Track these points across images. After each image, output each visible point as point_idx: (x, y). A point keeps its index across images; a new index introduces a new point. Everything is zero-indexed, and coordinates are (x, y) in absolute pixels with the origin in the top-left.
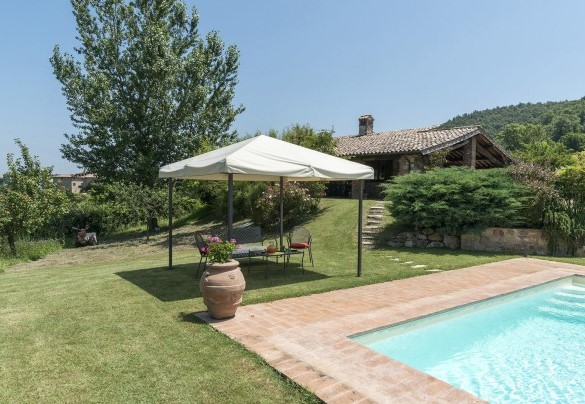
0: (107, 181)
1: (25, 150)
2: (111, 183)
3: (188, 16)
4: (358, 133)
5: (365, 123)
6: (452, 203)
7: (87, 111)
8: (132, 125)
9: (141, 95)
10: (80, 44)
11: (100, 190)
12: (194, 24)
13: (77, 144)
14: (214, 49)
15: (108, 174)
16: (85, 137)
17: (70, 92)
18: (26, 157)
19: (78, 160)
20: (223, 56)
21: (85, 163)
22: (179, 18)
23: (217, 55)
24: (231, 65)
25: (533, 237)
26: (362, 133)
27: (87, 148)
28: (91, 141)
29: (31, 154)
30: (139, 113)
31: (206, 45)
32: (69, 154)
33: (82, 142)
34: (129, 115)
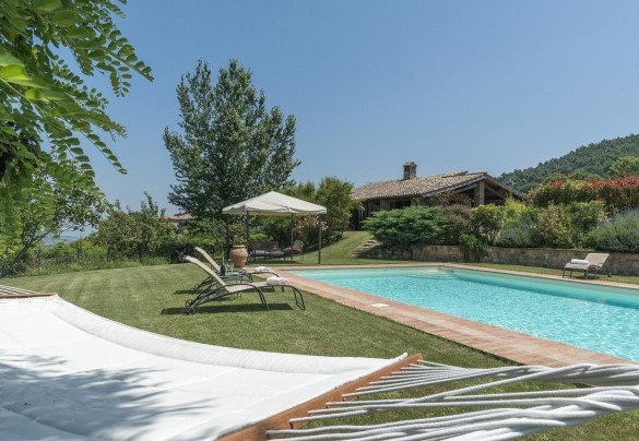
0: (198, 219)
1: (150, 198)
2: (201, 220)
3: (257, 97)
4: (402, 178)
5: (410, 170)
6: (401, 229)
7: (186, 169)
8: (217, 178)
9: (224, 155)
10: (182, 120)
11: (194, 226)
12: (261, 102)
13: (179, 192)
14: (276, 119)
15: (200, 214)
16: (184, 187)
17: (175, 156)
18: (150, 203)
19: (180, 204)
20: (283, 125)
21: (183, 205)
22: (251, 99)
23: (279, 123)
24: (290, 129)
25: (455, 251)
26: (407, 177)
27: (185, 195)
28: (188, 191)
29: (153, 201)
30: (221, 170)
31: (271, 116)
32: (174, 200)
33: (182, 191)
34: (215, 171)
